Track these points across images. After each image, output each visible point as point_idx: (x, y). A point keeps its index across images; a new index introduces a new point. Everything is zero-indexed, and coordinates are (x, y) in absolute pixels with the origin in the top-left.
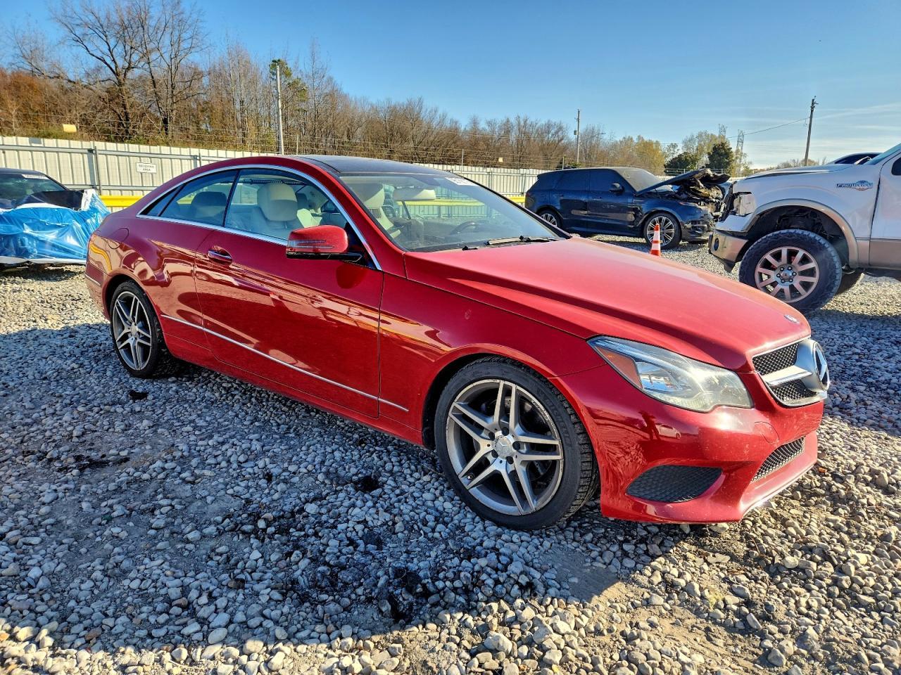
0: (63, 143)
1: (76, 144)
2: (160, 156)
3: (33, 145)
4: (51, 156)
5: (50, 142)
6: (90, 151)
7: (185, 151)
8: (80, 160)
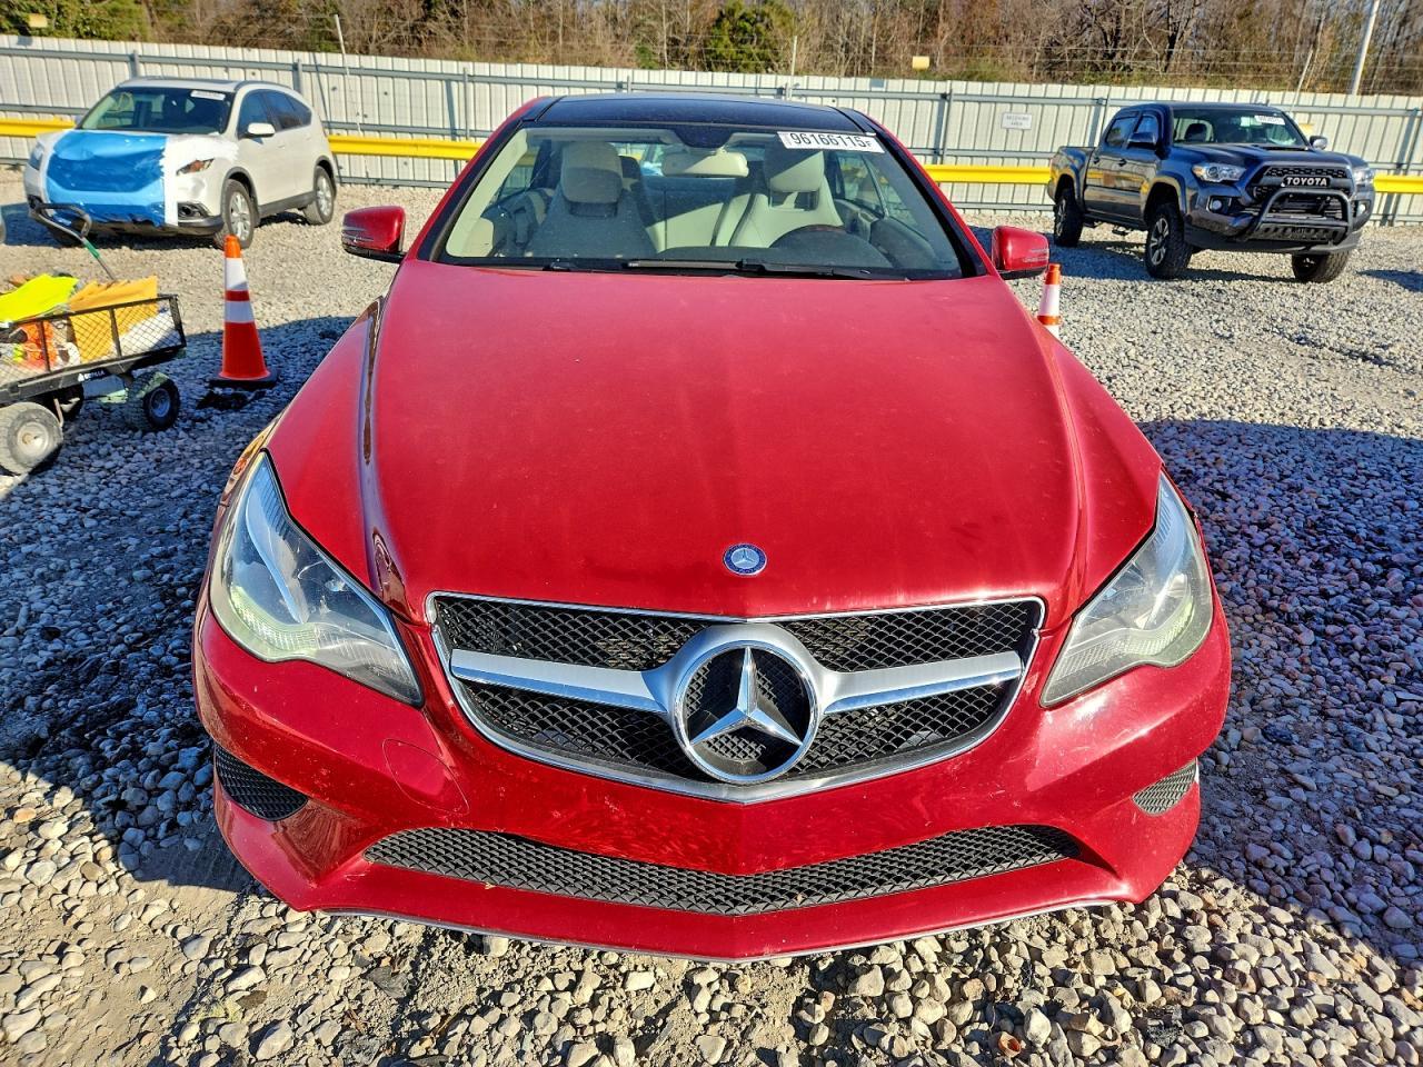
0: (912, 85)
1: (928, 86)
2: (1044, 101)
3: (874, 89)
4: (893, 105)
5: (895, 85)
6: (944, 96)
7: (1086, 91)
8: (929, 109)
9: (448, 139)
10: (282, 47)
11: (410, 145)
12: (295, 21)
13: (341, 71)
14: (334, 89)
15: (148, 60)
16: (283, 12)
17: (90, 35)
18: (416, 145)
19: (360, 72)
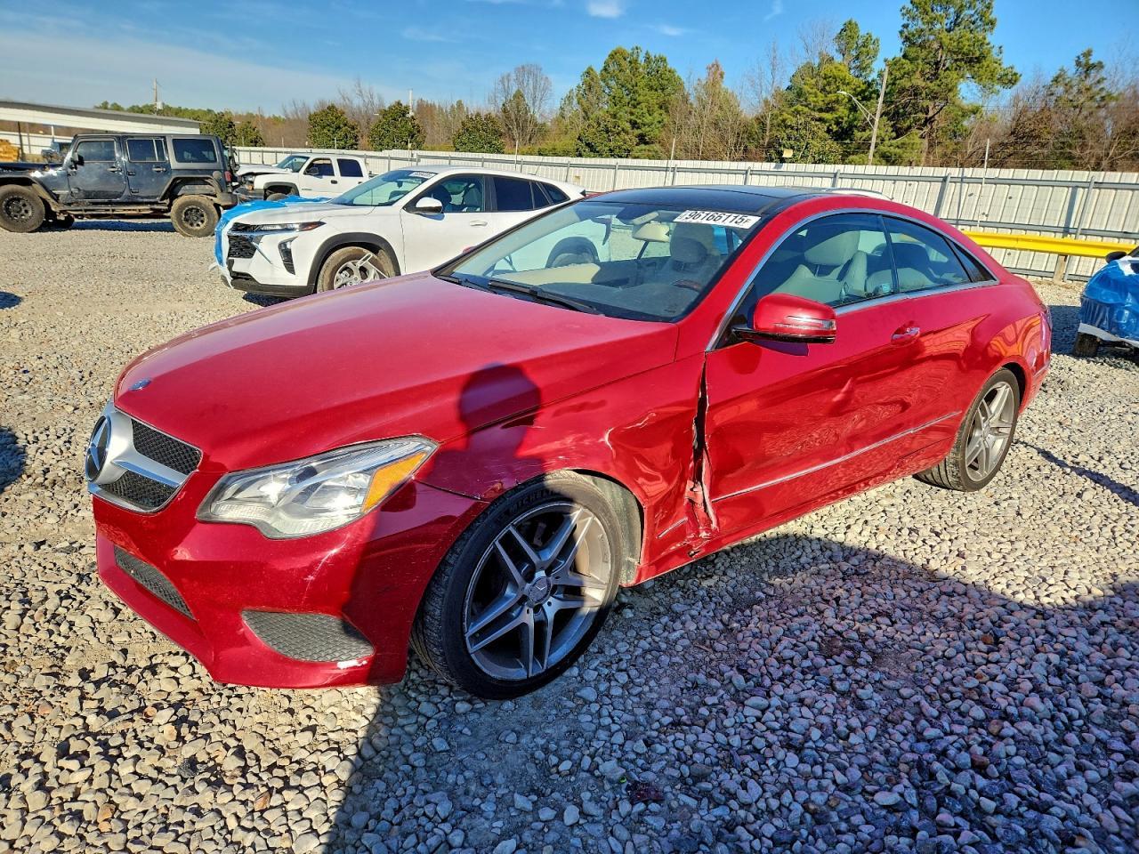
9: (1059, 236)
10: (1024, 166)
11: (1010, 239)
12: (1043, 146)
13: (978, 181)
14: (971, 195)
15: (844, 176)
16: (1035, 137)
17: (821, 161)
18: (1017, 240)
19: (996, 182)
